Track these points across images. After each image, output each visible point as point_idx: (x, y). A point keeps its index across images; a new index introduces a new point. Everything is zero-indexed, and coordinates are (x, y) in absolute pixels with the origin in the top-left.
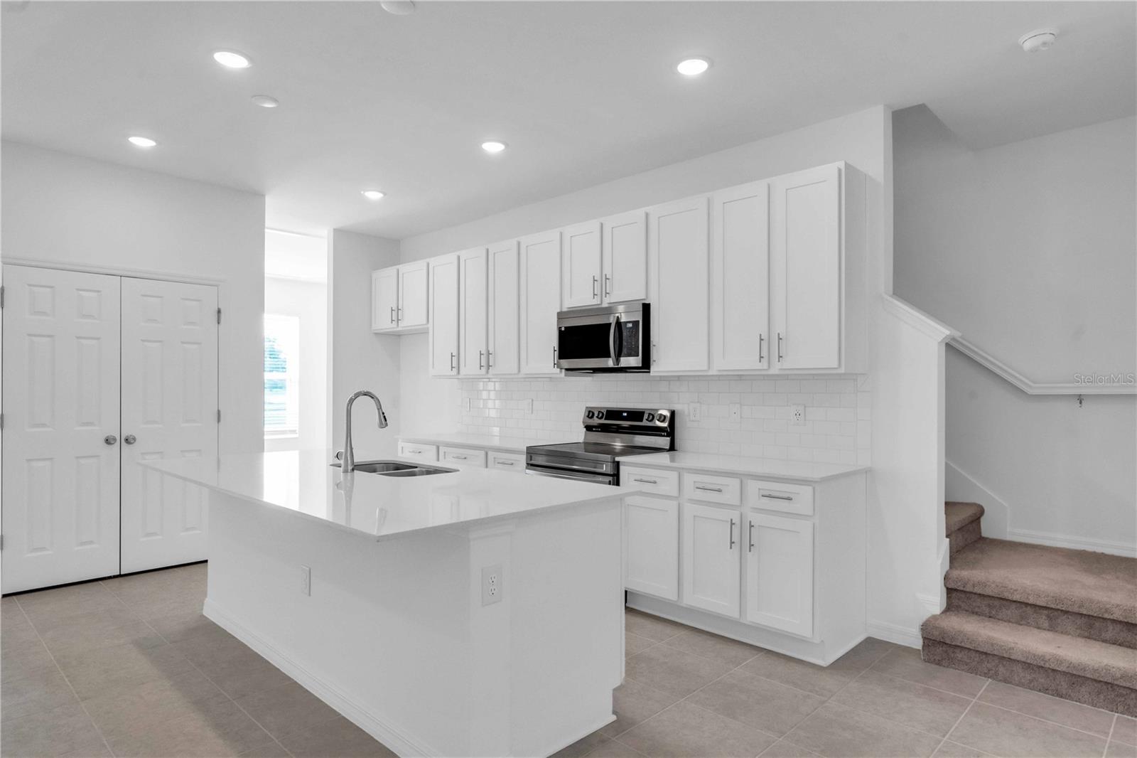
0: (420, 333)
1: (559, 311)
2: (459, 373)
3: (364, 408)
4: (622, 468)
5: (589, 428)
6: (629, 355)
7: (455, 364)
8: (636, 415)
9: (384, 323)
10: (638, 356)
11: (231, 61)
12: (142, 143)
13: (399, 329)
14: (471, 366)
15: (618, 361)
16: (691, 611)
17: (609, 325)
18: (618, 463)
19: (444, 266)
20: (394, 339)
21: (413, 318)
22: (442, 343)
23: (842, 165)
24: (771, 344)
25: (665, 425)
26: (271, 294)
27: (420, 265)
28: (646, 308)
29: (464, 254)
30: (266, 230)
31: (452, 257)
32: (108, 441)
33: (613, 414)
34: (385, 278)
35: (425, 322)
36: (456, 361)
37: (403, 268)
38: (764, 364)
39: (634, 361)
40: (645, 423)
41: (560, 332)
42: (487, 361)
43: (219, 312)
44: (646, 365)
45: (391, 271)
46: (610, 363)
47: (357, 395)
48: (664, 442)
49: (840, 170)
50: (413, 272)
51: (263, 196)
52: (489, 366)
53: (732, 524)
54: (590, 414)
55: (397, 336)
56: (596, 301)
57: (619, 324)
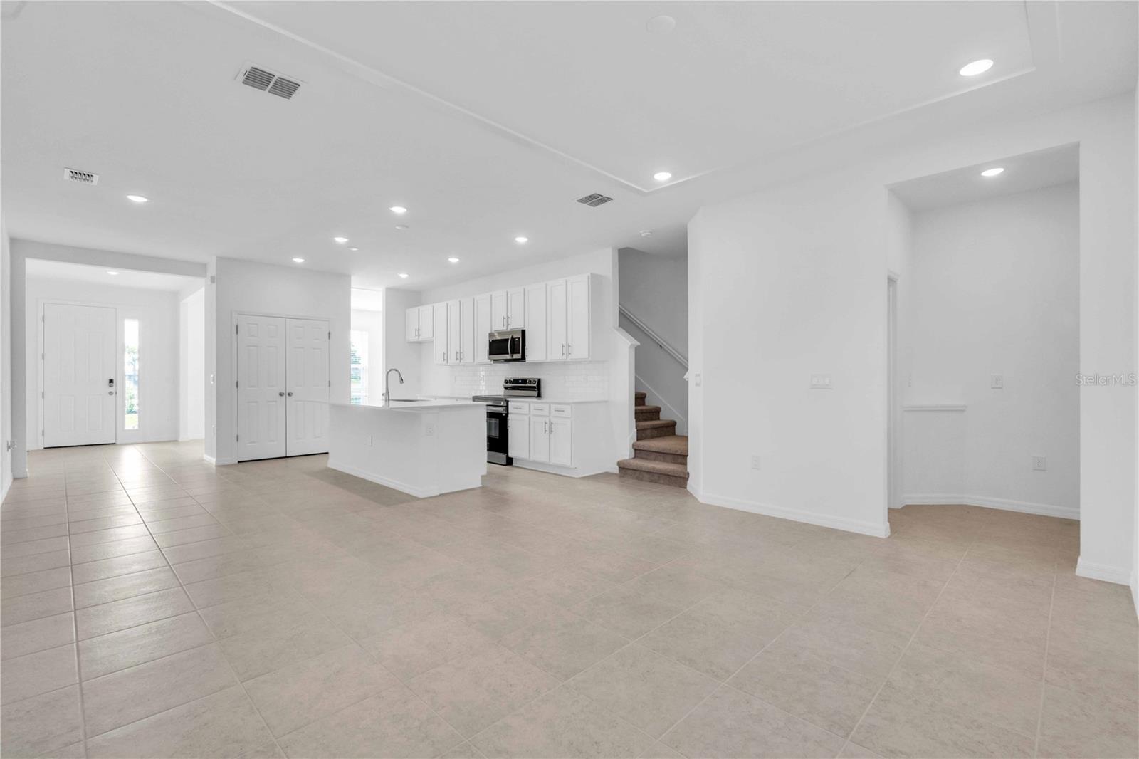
0: (431, 342)
1: (490, 332)
2: (447, 362)
3: (394, 375)
4: (509, 403)
5: (506, 388)
6: (516, 353)
7: (446, 358)
8: (524, 381)
9: (412, 336)
10: (519, 353)
11: (341, 240)
12: (299, 260)
13: (420, 340)
14: (453, 360)
15: (512, 356)
16: (535, 462)
17: (508, 339)
18: (508, 401)
19: (440, 307)
20: (419, 345)
21: (426, 335)
22: (439, 348)
23: (589, 274)
24: (567, 348)
25: (535, 385)
26: (355, 320)
27: (429, 307)
28: (523, 332)
29: (450, 303)
30: (352, 289)
31: (444, 304)
32: (281, 394)
33: (516, 381)
34: (412, 313)
35: (431, 336)
36: (446, 357)
37: (422, 308)
38: (564, 357)
39: (518, 356)
40: (528, 385)
41: (490, 343)
42: (460, 355)
43: (329, 333)
44: (523, 357)
45: (416, 309)
46: (508, 357)
47: (391, 370)
48: (536, 393)
49: (589, 277)
50: (426, 310)
51: (349, 276)
52: (461, 359)
53: (545, 423)
54: (506, 382)
55: (420, 343)
56: (505, 328)
57: (513, 339)
